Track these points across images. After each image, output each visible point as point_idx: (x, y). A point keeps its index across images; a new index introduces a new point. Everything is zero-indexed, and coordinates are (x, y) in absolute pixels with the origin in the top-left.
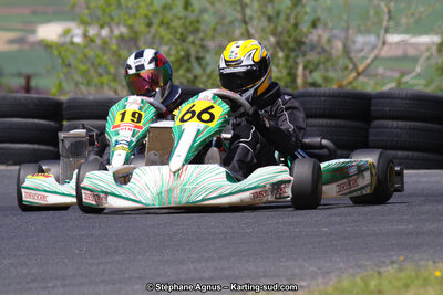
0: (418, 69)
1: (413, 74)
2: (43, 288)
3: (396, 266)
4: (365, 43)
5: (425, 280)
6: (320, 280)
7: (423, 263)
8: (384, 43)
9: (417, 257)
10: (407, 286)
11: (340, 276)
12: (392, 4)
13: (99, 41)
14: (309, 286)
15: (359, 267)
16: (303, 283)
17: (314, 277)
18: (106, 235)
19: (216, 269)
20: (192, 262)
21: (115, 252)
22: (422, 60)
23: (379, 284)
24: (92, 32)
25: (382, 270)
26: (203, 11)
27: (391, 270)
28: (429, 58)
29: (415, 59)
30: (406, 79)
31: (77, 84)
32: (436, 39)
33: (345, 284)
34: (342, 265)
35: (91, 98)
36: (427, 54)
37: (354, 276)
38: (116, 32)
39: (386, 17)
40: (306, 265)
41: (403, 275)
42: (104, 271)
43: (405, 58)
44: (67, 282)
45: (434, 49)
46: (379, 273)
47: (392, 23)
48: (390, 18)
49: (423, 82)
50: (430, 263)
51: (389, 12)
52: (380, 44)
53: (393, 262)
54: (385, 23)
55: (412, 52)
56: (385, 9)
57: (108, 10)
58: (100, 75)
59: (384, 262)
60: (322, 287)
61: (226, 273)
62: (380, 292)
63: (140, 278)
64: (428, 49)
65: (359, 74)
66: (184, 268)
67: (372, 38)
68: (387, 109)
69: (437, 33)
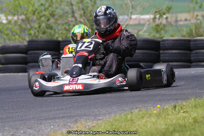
0: (145, 28)
1: (143, 31)
3: (138, 109)
4: (123, 19)
5: (150, 114)
7: (149, 108)
8: (131, 18)
9: (146, 105)
10: (143, 117)
11: (115, 114)
12: (133, 3)
13: (13, 21)
14: (103, 119)
15: (123, 110)
16: (100, 118)
17: (105, 115)
18: (19, 101)
19: (65, 113)
20: (55, 111)
21: (23, 108)
22: (146, 25)
23: (132, 117)
24: (10, 18)
25: (132, 111)
26: (57, 8)
27: (136, 111)
28: (149, 24)
29: (143, 25)
30: (140, 33)
31: (4, 39)
32: (152, 16)
33: (118, 117)
34: (116, 110)
35: (11, 45)
36: (148, 23)
37: (121, 114)
38: (20, 18)
39: (131, 8)
40: (102, 110)
41: (141, 113)
42: (18, 115)
43: (139, 24)
44: (3, 120)
45: (151, 21)
46: (131, 112)
47: (133, 10)
48: (133, 8)
49: (147, 34)
50: (152, 108)
51: (132, 6)
52: (129, 19)
53: (137, 108)
54: (131, 11)
55: (142, 22)
56: (130, 5)
57: (16, 9)
58: (14, 36)
59: (133, 108)
60: (108, 119)
61: (69, 115)
62: (132, 120)
64: (149, 21)
66: (52, 113)
67: (126, 17)
69: (152, 14)
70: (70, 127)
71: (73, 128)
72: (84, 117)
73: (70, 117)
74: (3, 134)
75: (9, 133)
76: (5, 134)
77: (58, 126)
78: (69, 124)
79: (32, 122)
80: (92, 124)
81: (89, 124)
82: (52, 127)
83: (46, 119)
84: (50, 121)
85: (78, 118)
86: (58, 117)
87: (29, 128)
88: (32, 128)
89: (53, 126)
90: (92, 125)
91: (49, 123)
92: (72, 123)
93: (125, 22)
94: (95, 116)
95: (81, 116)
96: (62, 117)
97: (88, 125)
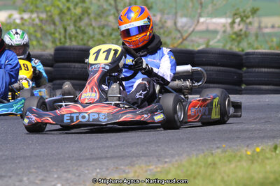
0: (219, 37)
1: (215, 40)
2: (13, 164)
3: (220, 150)
5: (240, 157)
6: (177, 158)
8: (198, 22)
10: (229, 161)
11: (189, 155)
14: (170, 162)
16: (167, 160)
17: (173, 156)
20: (99, 148)
30: (211, 43)
32: (229, 20)
34: (188, 149)
36: (223, 29)
40: (167, 149)
43: (207, 31)
45: (227, 26)
46: (212, 154)
53: (218, 148)
59: (213, 147)
62: (214, 164)
63: (70, 157)
64: (224, 26)
65: (184, 40)
68: (204, 59)
70: (124, 171)
71: (128, 173)
72: (143, 158)
73: (122, 157)
74: (28, 179)
75: (37, 177)
76: (32, 178)
77: (107, 169)
78: (122, 167)
79: (69, 162)
80: (156, 168)
81: (151, 168)
82: (98, 170)
83: (88, 159)
84: (94, 163)
85: (134, 159)
86: (106, 158)
87: (65, 172)
88: (68, 171)
89: (100, 169)
90: (155, 170)
91: (93, 165)
92: (127, 165)
93: (190, 27)
94: (159, 157)
95: (138, 156)
96: (112, 157)
97: (150, 170)
